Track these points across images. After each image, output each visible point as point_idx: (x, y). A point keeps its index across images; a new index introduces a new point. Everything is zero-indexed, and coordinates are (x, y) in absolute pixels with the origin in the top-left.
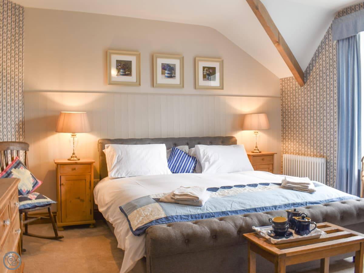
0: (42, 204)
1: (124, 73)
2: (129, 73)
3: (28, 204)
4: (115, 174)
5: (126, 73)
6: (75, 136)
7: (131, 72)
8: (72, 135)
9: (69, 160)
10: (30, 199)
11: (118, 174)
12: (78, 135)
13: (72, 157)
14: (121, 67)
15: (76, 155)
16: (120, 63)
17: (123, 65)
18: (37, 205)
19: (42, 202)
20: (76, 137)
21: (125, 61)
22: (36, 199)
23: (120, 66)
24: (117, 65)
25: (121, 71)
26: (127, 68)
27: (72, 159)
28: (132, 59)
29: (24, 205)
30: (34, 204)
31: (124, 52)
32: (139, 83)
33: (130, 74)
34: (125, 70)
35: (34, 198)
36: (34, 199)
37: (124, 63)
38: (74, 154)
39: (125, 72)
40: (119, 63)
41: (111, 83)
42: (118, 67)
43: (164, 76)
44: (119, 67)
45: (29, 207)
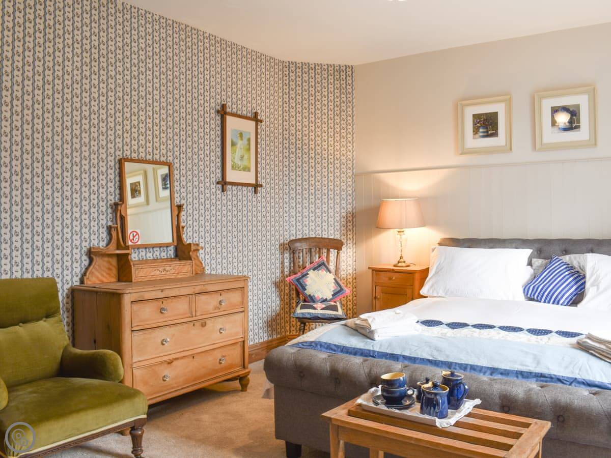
0: (326, 316)
1: (485, 134)
2: (494, 131)
3: (309, 313)
4: (428, 291)
5: (490, 132)
6: (402, 233)
7: (497, 129)
8: (399, 232)
9: (395, 266)
10: (315, 308)
11: (433, 292)
12: (407, 231)
13: (399, 262)
14: (481, 124)
15: (405, 259)
16: (479, 119)
17: (484, 120)
18: (320, 316)
19: (328, 314)
20: (404, 234)
21: (486, 114)
22: (322, 309)
23: (478, 123)
24: (473, 121)
25: (481, 130)
26: (491, 125)
27: (400, 265)
28: (499, 108)
29: (302, 313)
30: (316, 315)
31: (486, 100)
32: (509, 148)
33: (495, 134)
34: (487, 128)
35: (320, 307)
36: (319, 309)
37: (485, 117)
38: (401, 258)
39: (487, 132)
40: (477, 119)
41: (464, 152)
42: (476, 124)
43: (555, 129)
44: (478, 125)
45: (308, 316)
